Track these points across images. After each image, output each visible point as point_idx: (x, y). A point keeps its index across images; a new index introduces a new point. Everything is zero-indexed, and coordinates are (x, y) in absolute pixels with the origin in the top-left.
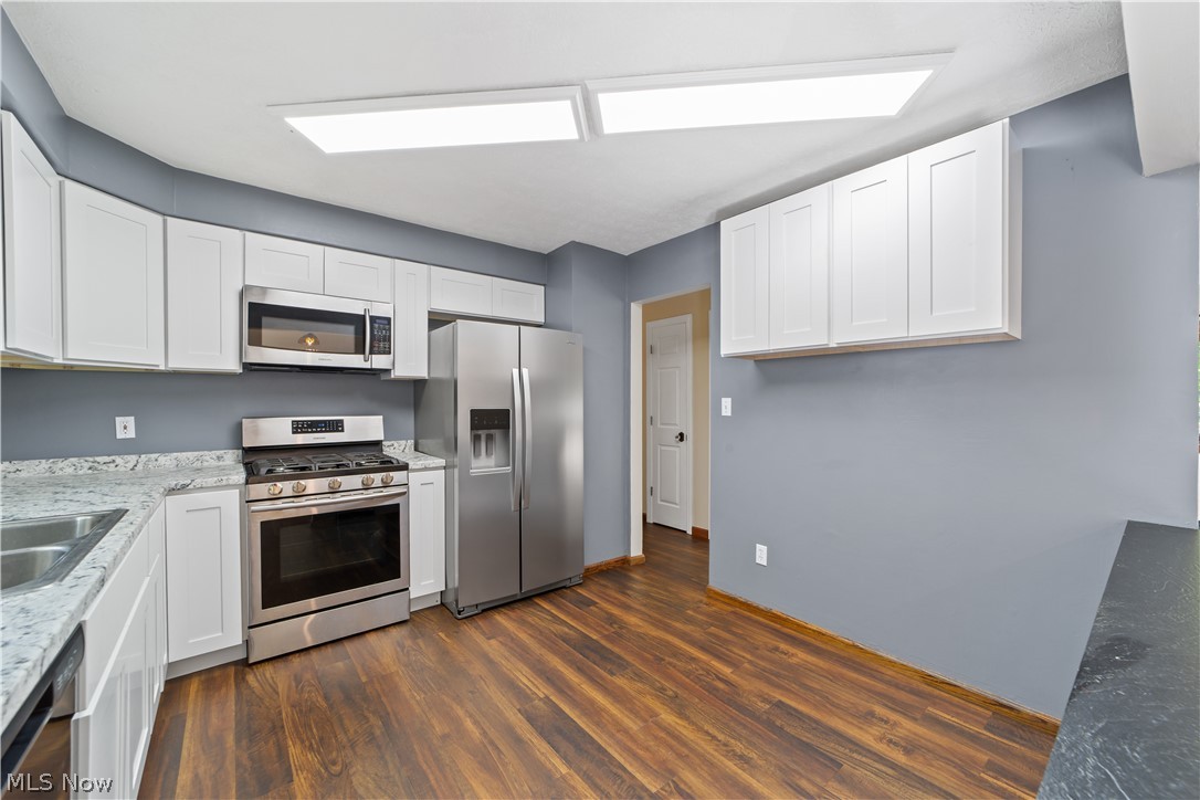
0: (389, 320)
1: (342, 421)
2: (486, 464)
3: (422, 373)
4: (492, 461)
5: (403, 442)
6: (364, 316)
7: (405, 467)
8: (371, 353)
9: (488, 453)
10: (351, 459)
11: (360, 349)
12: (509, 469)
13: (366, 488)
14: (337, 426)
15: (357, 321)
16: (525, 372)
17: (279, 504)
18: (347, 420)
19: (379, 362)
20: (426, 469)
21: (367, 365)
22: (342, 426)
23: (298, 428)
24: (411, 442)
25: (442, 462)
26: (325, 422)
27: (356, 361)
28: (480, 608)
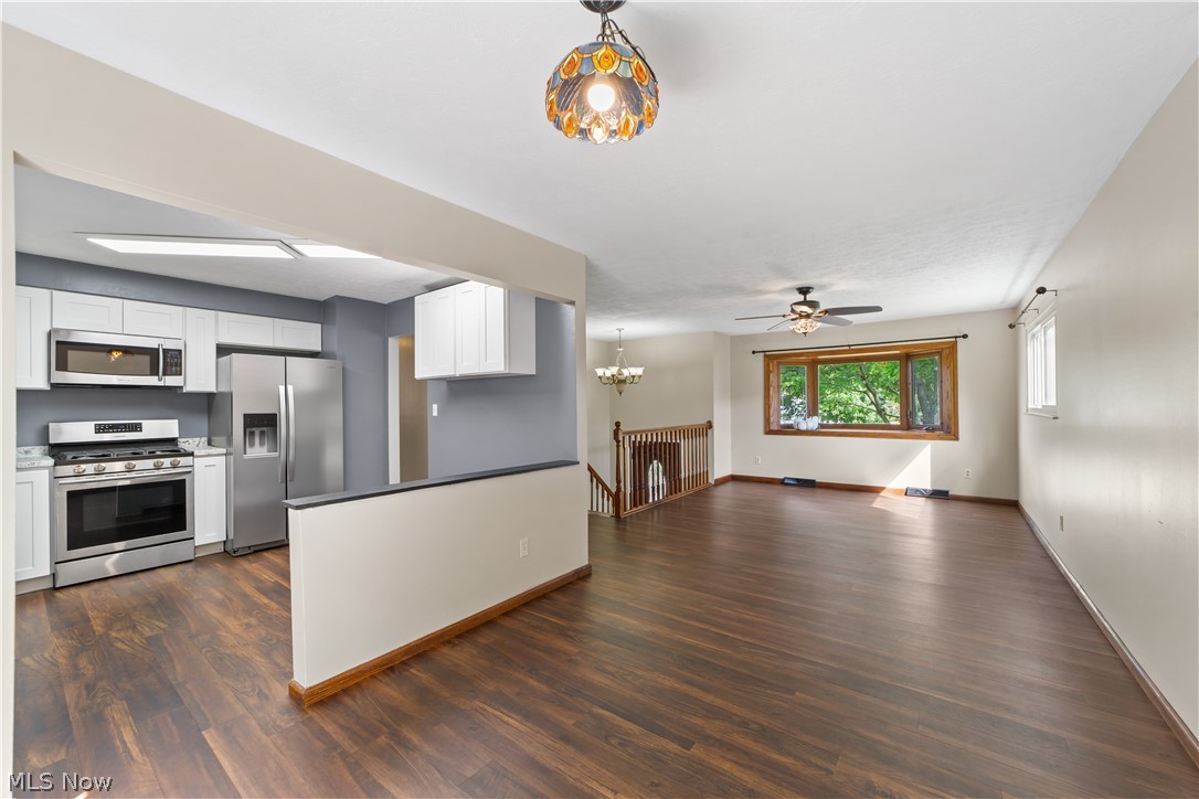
0: (180, 351)
1: (140, 424)
2: (259, 451)
3: (212, 389)
4: (265, 448)
5: (198, 439)
6: (158, 349)
7: (192, 454)
8: (164, 374)
9: (262, 444)
10: (145, 451)
11: (154, 371)
12: (275, 454)
13: (158, 467)
14: (137, 428)
15: (153, 353)
16: (290, 388)
17: (83, 479)
18: (145, 424)
19: (171, 381)
20: (209, 455)
21: (161, 384)
22: (141, 428)
23: (99, 429)
24: (205, 439)
25: (224, 451)
26: (125, 425)
27: (152, 381)
28: (252, 550)
